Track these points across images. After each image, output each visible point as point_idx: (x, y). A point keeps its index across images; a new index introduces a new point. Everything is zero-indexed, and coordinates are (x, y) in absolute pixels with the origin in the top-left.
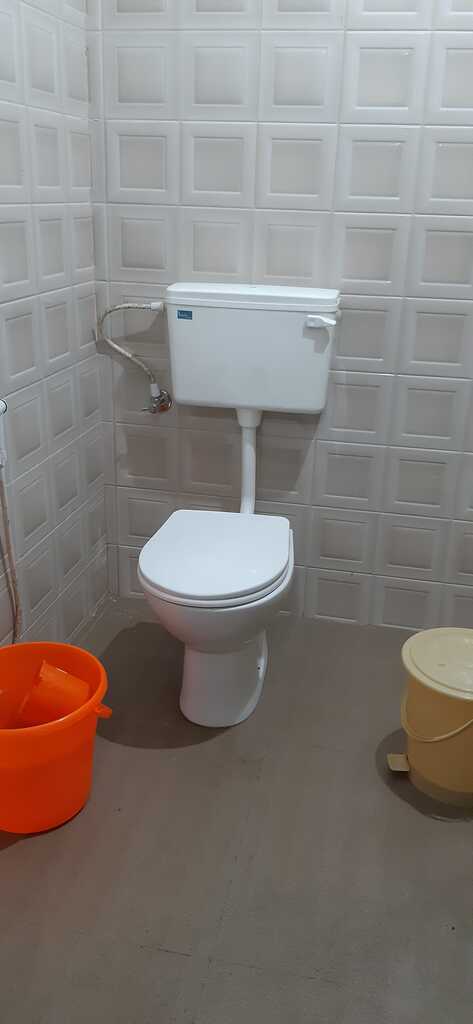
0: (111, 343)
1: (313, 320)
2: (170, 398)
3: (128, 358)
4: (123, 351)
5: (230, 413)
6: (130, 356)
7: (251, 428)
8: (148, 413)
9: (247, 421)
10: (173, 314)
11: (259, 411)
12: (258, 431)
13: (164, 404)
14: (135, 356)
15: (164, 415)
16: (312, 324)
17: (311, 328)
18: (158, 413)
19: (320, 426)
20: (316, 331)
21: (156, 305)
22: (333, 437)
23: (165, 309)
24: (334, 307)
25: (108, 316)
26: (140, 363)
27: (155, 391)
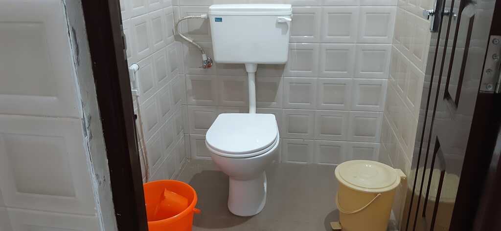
0: (182, 36)
1: (280, 19)
2: (212, 61)
3: (190, 43)
4: (187, 39)
5: (242, 66)
6: (191, 41)
7: (253, 73)
8: (202, 69)
9: (251, 70)
10: (212, 20)
11: (256, 64)
12: (256, 74)
13: (209, 64)
14: (193, 41)
15: (209, 69)
16: (280, 21)
17: (279, 23)
18: (206, 69)
19: (285, 70)
20: (282, 24)
21: (204, 16)
22: (292, 75)
23: (208, 18)
24: (290, 12)
25: (180, 23)
26: (196, 45)
27: (205, 58)
